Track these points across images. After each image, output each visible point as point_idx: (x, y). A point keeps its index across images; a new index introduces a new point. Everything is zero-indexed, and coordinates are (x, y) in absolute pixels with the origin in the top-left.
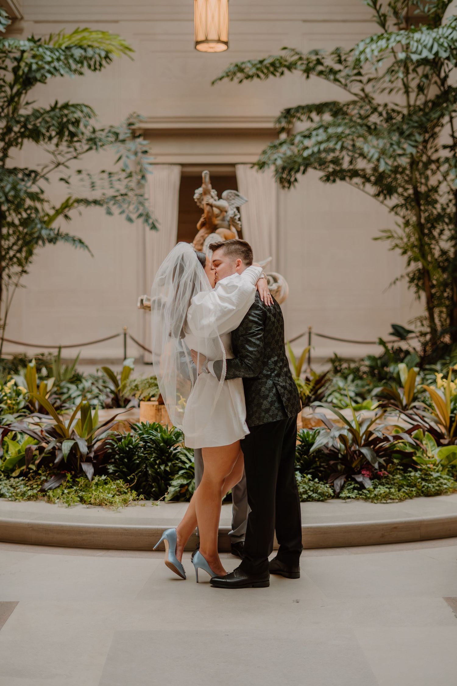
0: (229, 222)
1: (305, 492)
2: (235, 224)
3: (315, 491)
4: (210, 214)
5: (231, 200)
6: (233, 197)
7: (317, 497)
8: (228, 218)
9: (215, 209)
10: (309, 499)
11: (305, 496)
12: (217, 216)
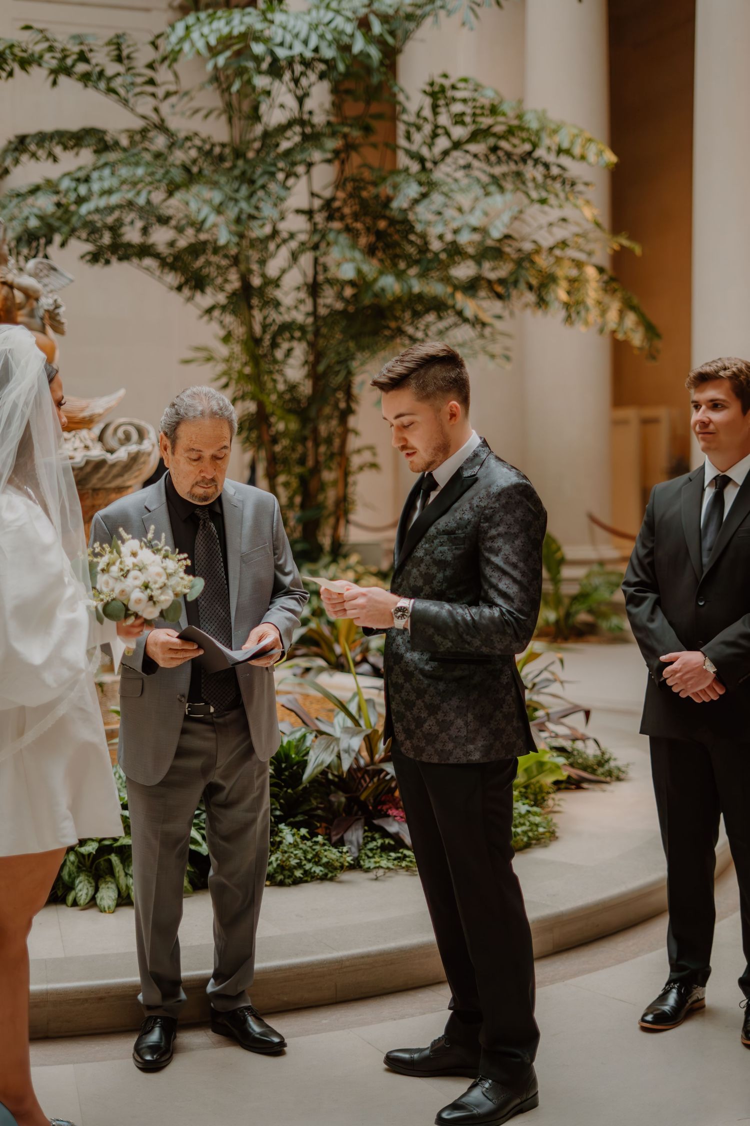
0: (42, 319)
1: (300, 866)
2: (55, 324)
3: (316, 859)
4: (9, 303)
5: (41, 277)
6: (45, 272)
7: (321, 874)
8: (41, 312)
9: (16, 292)
10: (306, 878)
11: (298, 873)
12: (20, 307)
